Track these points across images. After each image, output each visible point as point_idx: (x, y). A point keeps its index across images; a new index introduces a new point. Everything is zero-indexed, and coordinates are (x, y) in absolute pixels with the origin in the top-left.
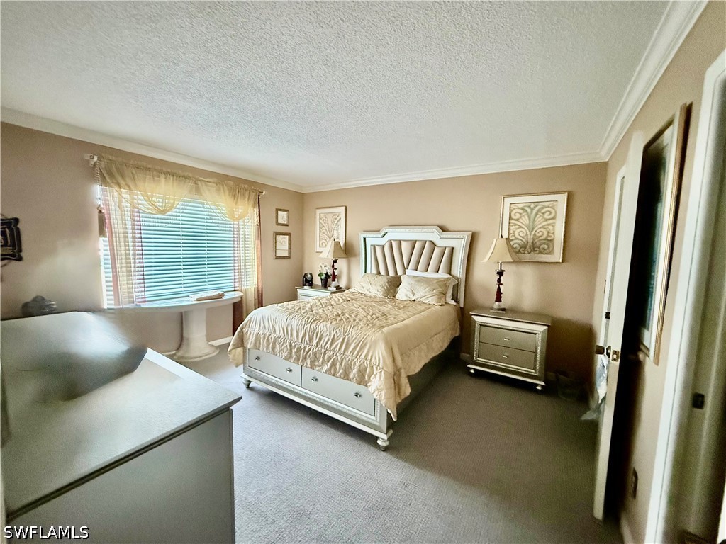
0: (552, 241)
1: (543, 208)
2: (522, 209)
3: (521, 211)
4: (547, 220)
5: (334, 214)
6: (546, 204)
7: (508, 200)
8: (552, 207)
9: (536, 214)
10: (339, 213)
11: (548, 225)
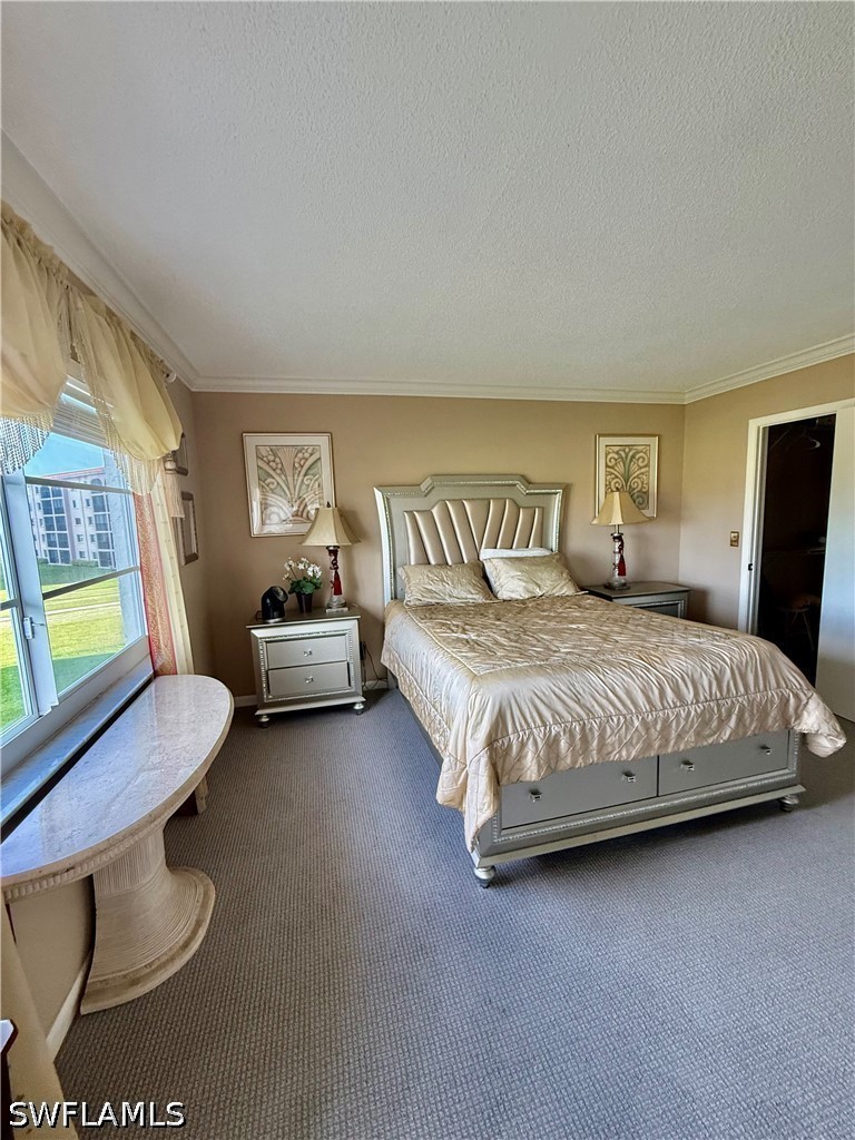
0: (647, 493)
1: (638, 452)
2: (617, 453)
3: (616, 456)
4: (641, 468)
5: (300, 449)
6: (640, 448)
7: (604, 441)
8: (645, 453)
9: (631, 460)
10: (315, 449)
11: (642, 474)
